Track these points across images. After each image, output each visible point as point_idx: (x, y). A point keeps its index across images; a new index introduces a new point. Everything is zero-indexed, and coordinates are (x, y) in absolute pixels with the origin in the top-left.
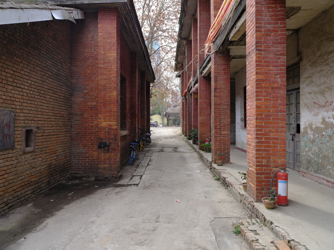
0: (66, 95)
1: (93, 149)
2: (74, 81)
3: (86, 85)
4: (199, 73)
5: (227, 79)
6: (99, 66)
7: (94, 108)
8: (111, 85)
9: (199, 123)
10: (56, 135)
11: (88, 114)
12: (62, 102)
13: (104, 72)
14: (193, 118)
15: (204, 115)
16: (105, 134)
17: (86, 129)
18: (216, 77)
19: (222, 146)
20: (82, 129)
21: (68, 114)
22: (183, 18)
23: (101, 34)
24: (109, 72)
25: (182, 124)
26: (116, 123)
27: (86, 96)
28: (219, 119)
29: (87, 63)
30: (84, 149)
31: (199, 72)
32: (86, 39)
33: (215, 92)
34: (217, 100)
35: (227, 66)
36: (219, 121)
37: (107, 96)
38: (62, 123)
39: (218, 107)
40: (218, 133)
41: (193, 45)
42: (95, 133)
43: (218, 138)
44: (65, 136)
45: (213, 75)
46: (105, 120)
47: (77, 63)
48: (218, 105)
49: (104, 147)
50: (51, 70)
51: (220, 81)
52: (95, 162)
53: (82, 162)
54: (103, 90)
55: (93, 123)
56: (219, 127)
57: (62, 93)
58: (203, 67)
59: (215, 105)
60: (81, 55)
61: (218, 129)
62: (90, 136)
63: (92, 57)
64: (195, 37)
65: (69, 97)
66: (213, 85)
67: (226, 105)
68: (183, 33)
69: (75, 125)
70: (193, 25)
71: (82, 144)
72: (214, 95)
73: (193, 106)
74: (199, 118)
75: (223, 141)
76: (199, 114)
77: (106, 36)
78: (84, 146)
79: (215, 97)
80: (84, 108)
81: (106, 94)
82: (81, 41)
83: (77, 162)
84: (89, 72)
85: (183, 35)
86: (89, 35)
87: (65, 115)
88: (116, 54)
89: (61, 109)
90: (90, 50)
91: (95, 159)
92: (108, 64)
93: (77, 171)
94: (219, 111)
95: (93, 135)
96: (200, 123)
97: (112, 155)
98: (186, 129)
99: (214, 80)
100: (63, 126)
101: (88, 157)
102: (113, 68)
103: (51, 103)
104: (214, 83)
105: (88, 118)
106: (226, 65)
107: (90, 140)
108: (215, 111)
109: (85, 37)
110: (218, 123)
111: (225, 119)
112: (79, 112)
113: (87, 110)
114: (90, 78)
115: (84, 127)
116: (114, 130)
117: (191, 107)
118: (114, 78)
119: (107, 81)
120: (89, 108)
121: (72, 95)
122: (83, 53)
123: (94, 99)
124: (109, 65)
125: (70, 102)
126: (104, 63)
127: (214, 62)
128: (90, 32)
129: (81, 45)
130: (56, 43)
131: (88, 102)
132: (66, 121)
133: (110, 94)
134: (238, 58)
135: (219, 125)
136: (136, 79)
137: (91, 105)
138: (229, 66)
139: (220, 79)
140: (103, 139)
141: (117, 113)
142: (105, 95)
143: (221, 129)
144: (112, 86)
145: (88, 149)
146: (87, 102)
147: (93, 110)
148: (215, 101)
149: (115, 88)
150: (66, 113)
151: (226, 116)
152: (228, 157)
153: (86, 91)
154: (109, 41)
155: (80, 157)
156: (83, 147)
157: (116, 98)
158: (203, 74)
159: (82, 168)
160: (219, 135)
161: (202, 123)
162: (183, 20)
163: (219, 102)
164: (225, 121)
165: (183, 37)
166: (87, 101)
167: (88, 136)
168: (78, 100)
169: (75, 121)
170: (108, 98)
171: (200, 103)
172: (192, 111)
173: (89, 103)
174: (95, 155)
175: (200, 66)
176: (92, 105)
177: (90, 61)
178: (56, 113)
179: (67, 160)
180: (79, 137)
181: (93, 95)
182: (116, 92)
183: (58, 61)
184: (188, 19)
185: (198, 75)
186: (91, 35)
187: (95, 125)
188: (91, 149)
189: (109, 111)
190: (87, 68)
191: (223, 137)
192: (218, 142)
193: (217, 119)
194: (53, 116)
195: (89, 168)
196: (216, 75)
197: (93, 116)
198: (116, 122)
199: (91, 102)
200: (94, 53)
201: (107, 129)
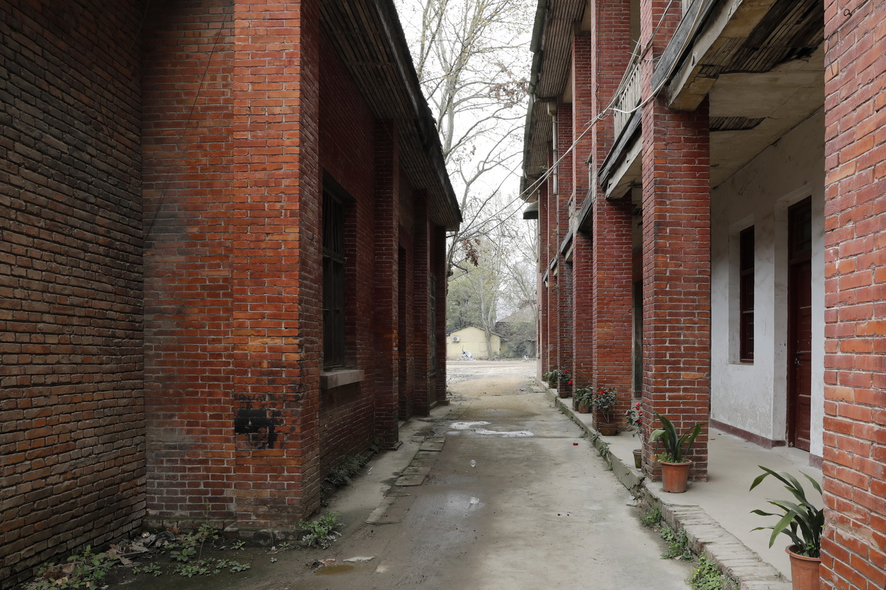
0: (118, 241)
1: (220, 432)
2: (153, 195)
3: (196, 208)
4: (598, 188)
5: (699, 190)
6: (238, 135)
7: (221, 287)
8: (278, 205)
9: (594, 346)
10: (69, 383)
11: (201, 311)
12: (95, 267)
13: (256, 159)
14: (574, 332)
15: (611, 321)
16: (258, 381)
17: (195, 364)
18: (661, 182)
19: (682, 422)
20: (180, 363)
21: (128, 308)
22: (544, 31)
23: (246, 23)
24: (272, 159)
25: (541, 353)
26: (297, 341)
27: (196, 246)
28: (669, 330)
29: (200, 129)
30: (189, 432)
31: (598, 184)
32: (195, 47)
33: (657, 236)
34: (666, 265)
35: (699, 147)
36: (672, 335)
37: (263, 245)
38: (100, 340)
39: (668, 289)
40: (668, 378)
41: (576, 110)
42: (227, 379)
43: (667, 394)
44: (114, 389)
45: (652, 176)
46: (258, 331)
47: (163, 131)
48: (669, 279)
49: (254, 429)
50: (35, 139)
51: (675, 197)
52: (228, 478)
53: (183, 477)
54: (252, 224)
55: (219, 341)
56: (671, 356)
57: (95, 233)
58: (609, 166)
59: (656, 279)
60: (178, 103)
61: (668, 363)
62: (210, 386)
63: (216, 108)
64: (581, 87)
65: (131, 248)
66: (652, 211)
67: (697, 280)
68: (543, 82)
69: (157, 348)
70: (576, 52)
71: (181, 417)
72: (652, 245)
73: (574, 297)
74: (597, 331)
75: (685, 404)
76: (595, 316)
77: (261, 31)
78: (189, 424)
79: (656, 252)
80: (189, 288)
81: (263, 237)
82: (178, 53)
83: (168, 477)
84: (205, 160)
85: (547, 89)
86: (208, 31)
87: (111, 314)
88: (298, 94)
89: (94, 289)
90: (209, 85)
91: (228, 470)
92: (269, 128)
93: (167, 507)
94: (671, 300)
95: (222, 384)
96: (598, 347)
97: (285, 457)
98: (552, 366)
99: (653, 197)
100: (106, 350)
101: (205, 462)
102: (287, 142)
103: (37, 264)
104: (652, 204)
105: (203, 326)
106: (694, 141)
107: (211, 402)
108: (656, 300)
109: (193, 39)
110: (667, 344)
111: (693, 328)
112: (170, 304)
113: (198, 295)
114: (210, 185)
115: (188, 356)
116: (291, 365)
117: (569, 301)
118: (288, 180)
119: (265, 191)
120: (203, 288)
121: (142, 244)
122: (186, 94)
123: (221, 257)
124: (272, 132)
125: (140, 268)
126: (255, 127)
127: (652, 132)
128: (208, 23)
129: (178, 68)
130: (61, 44)
131: (203, 266)
132: (119, 332)
133: (276, 237)
134: (729, 130)
135: (673, 349)
136: (392, 206)
137: (212, 280)
138: (707, 148)
139: (675, 190)
140: (252, 397)
141: (299, 304)
142: (258, 241)
143: (678, 362)
144: (282, 207)
145: (205, 432)
146: (197, 267)
147: (218, 295)
148: (656, 265)
149: (293, 214)
150: (117, 306)
151: (696, 319)
152: (700, 459)
153: (195, 230)
154: (274, 46)
155: (176, 461)
156: (186, 428)
157: (297, 252)
158: (609, 191)
159: (184, 500)
160: (671, 383)
161: (606, 347)
162: (544, 37)
163: (671, 272)
164: (693, 335)
165: (545, 94)
166: (200, 263)
167: (203, 386)
168: (165, 263)
169: (155, 334)
170: (269, 253)
171: (600, 282)
172: (572, 312)
173: (206, 273)
174: (229, 453)
175: (598, 166)
176: (214, 279)
177: (209, 122)
178: (68, 302)
179: (124, 472)
180: (171, 391)
181: (220, 244)
182: (298, 230)
183: (75, 113)
184: (560, 35)
185: (594, 195)
186: (214, 32)
187: (226, 349)
188: (213, 432)
189: (270, 300)
190: (199, 147)
191: (685, 390)
192: (667, 408)
193: (664, 328)
194: (49, 313)
195: (211, 500)
196: (661, 175)
197: (220, 318)
198: (296, 337)
199: (211, 266)
200: (223, 93)
201: (265, 364)
